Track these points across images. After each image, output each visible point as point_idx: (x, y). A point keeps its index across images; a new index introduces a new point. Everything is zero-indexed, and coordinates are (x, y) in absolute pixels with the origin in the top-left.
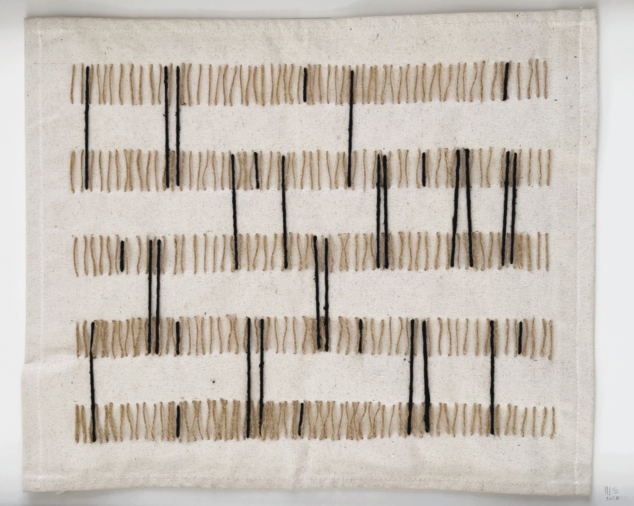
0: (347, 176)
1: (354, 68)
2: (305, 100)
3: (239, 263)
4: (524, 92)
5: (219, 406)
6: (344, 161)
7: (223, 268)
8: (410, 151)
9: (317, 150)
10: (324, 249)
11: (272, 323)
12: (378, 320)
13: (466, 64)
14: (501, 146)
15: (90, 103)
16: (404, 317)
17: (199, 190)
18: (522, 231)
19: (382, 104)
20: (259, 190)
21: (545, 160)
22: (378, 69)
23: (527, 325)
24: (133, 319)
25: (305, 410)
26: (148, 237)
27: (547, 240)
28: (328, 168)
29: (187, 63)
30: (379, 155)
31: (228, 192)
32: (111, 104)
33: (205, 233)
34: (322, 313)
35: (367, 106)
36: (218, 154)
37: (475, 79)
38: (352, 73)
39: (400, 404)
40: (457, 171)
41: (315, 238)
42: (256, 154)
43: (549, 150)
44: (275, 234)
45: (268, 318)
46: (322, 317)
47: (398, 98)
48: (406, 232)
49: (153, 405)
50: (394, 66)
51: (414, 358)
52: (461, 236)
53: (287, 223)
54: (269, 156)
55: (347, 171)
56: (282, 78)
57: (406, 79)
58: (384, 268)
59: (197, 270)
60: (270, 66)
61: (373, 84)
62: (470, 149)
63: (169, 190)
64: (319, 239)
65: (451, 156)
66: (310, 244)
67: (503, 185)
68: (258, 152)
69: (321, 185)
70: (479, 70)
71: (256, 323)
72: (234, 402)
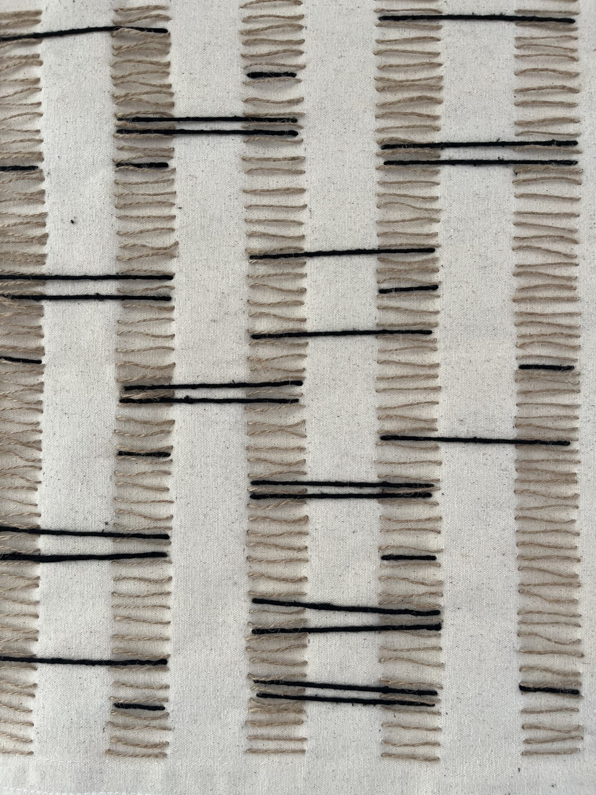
0: (399, 435)
1: (575, 446)
2: (522, 367)
3: (260, 261)
4: (532, 719)
5: (38, 232)
6: (423, 429)
7: (251, 235)
8: (439, 536)
9: (440, 387)
10: (282, 397)
11: (167, 315)
12: (168, 482)
13: (580, 626)
14: (446, 683)
15: (516, 25)
16: (174, 523)
17: (377, 197)
18: (309, 714)
19: (515, 492)
20: (377, 293)
21: (422, 751)
22: (573, 486)
23: (160, 718)
24: (172, 94)
25: (28, 366)
26: (302, 115)
27: (294, 752)
28: (411, 405)
29: (583, 178)
30: (432, 486)
31: (374, 243)
32: (517, 57)
33: (309, 206)
34: (180, 394)
35: (512, 466)
36: (435, 228)
37: (555, 642)
38: (566, 443)
39: (39, 515)
40: (406, 612)
41: (299, 383)
42: (435, 287)
43: (439, 758)
44: (306, 320)
45: (173, 308)
46: (174, 394)
47: (525, 518)
48: (309, 528)
49: (38, 129)
50: (576, 510)
51: (109, 538)
52: (302, 616)
53: (324, 338)
54: (431, 310)
55: (406, 435)
56: (558, 330)
57: (557, 531)
58: (251, 492)
59: (248, 195)
60: (577, 311)
61: (548, 477)
62: (441, 632)
63: (376, 148)
64: (297, 390)
65: (429, 602)
66: (290, 375)
67: (383, 685)
68: (439, 292)
69: (383, 394)
70: (569, 648)
71: (165, 289)
72: (44, 256)
